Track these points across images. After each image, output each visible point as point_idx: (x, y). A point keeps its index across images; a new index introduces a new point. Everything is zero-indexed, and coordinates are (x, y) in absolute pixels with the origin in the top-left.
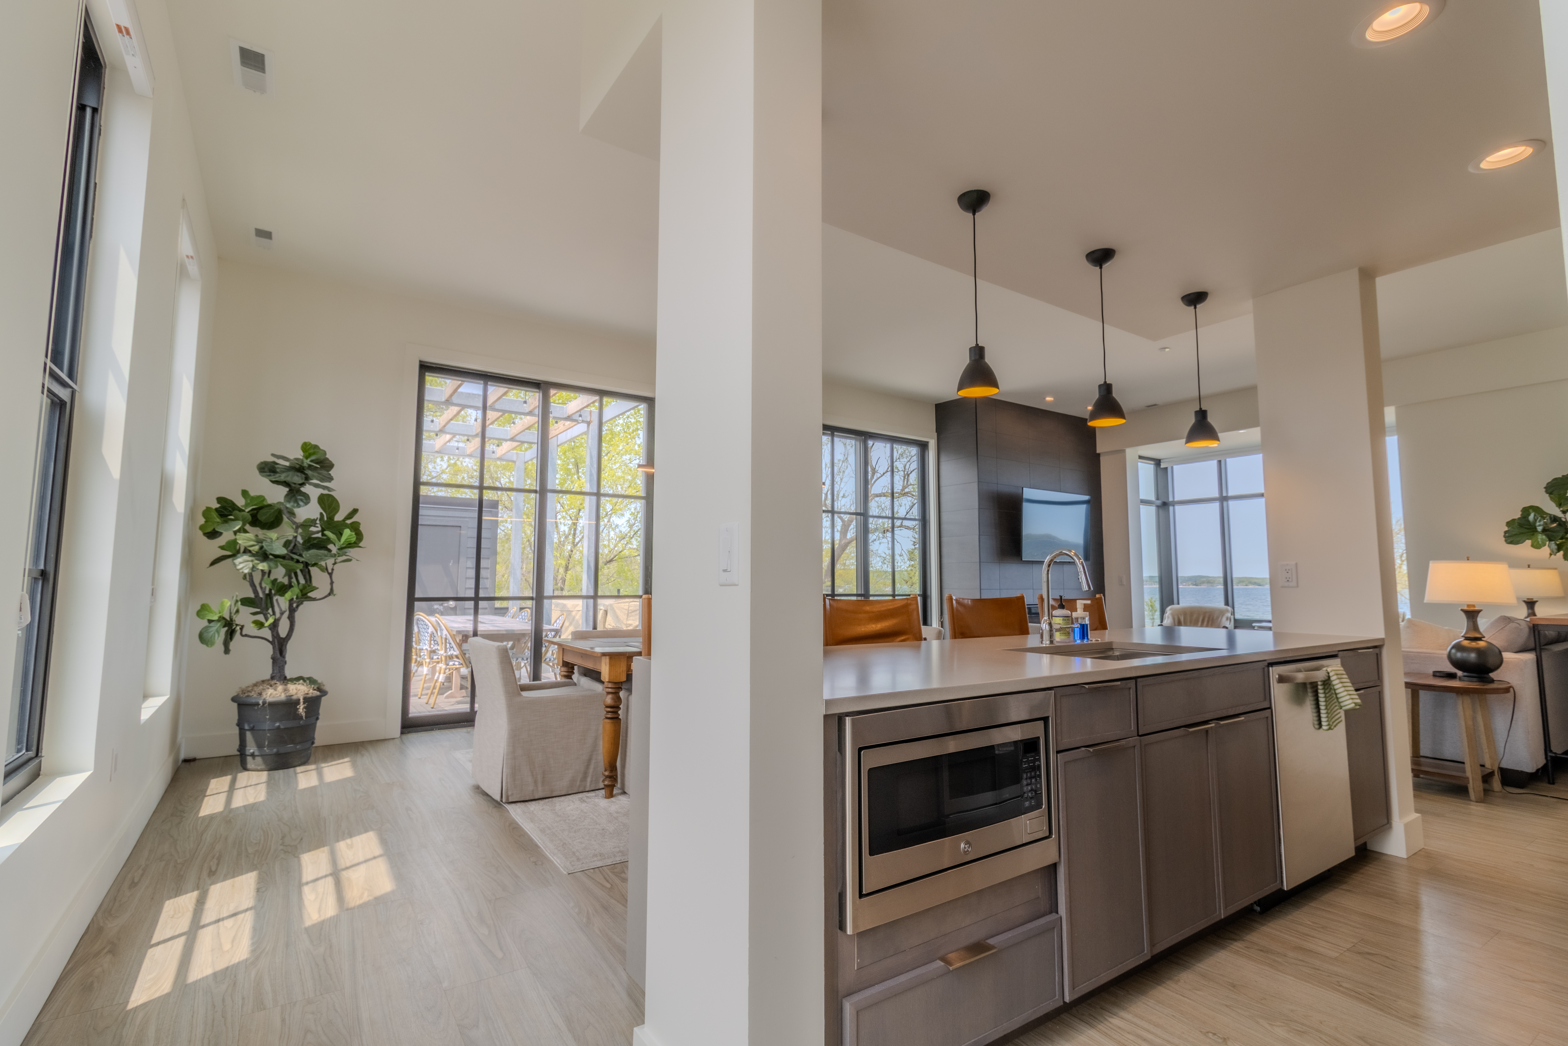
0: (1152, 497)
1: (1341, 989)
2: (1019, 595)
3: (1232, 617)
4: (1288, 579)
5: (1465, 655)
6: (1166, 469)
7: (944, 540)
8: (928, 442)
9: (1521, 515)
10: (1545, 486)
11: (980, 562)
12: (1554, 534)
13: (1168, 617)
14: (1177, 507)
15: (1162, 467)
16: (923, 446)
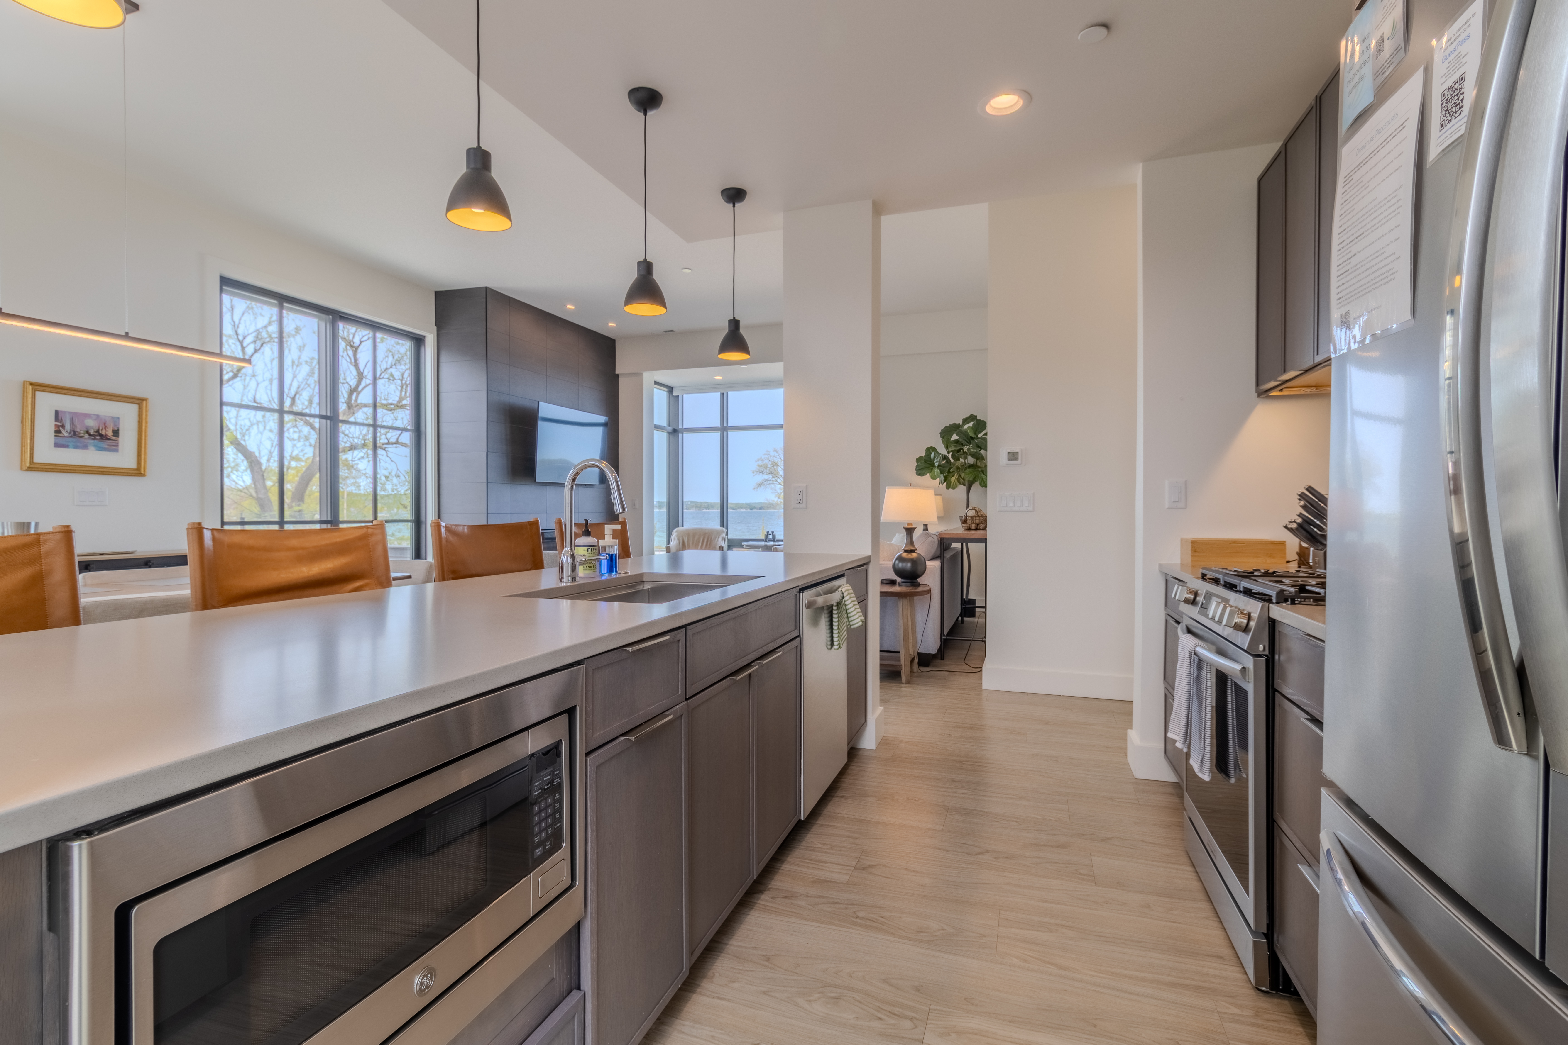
0: (664, 423)
1: (859, 921)
2: (532, 520)
3: (726, 537)
4: (799, 501)
5: (904, 564)
6: (678, 397)
7: (444, 456)
8: (424, 337)
9: (925, 453)
10: (940, 432)
11: (487, 482)
12: (944, 469)
13: (674, 539)
14: (686, 435)
15: (674, 394)
16: (418, 341)
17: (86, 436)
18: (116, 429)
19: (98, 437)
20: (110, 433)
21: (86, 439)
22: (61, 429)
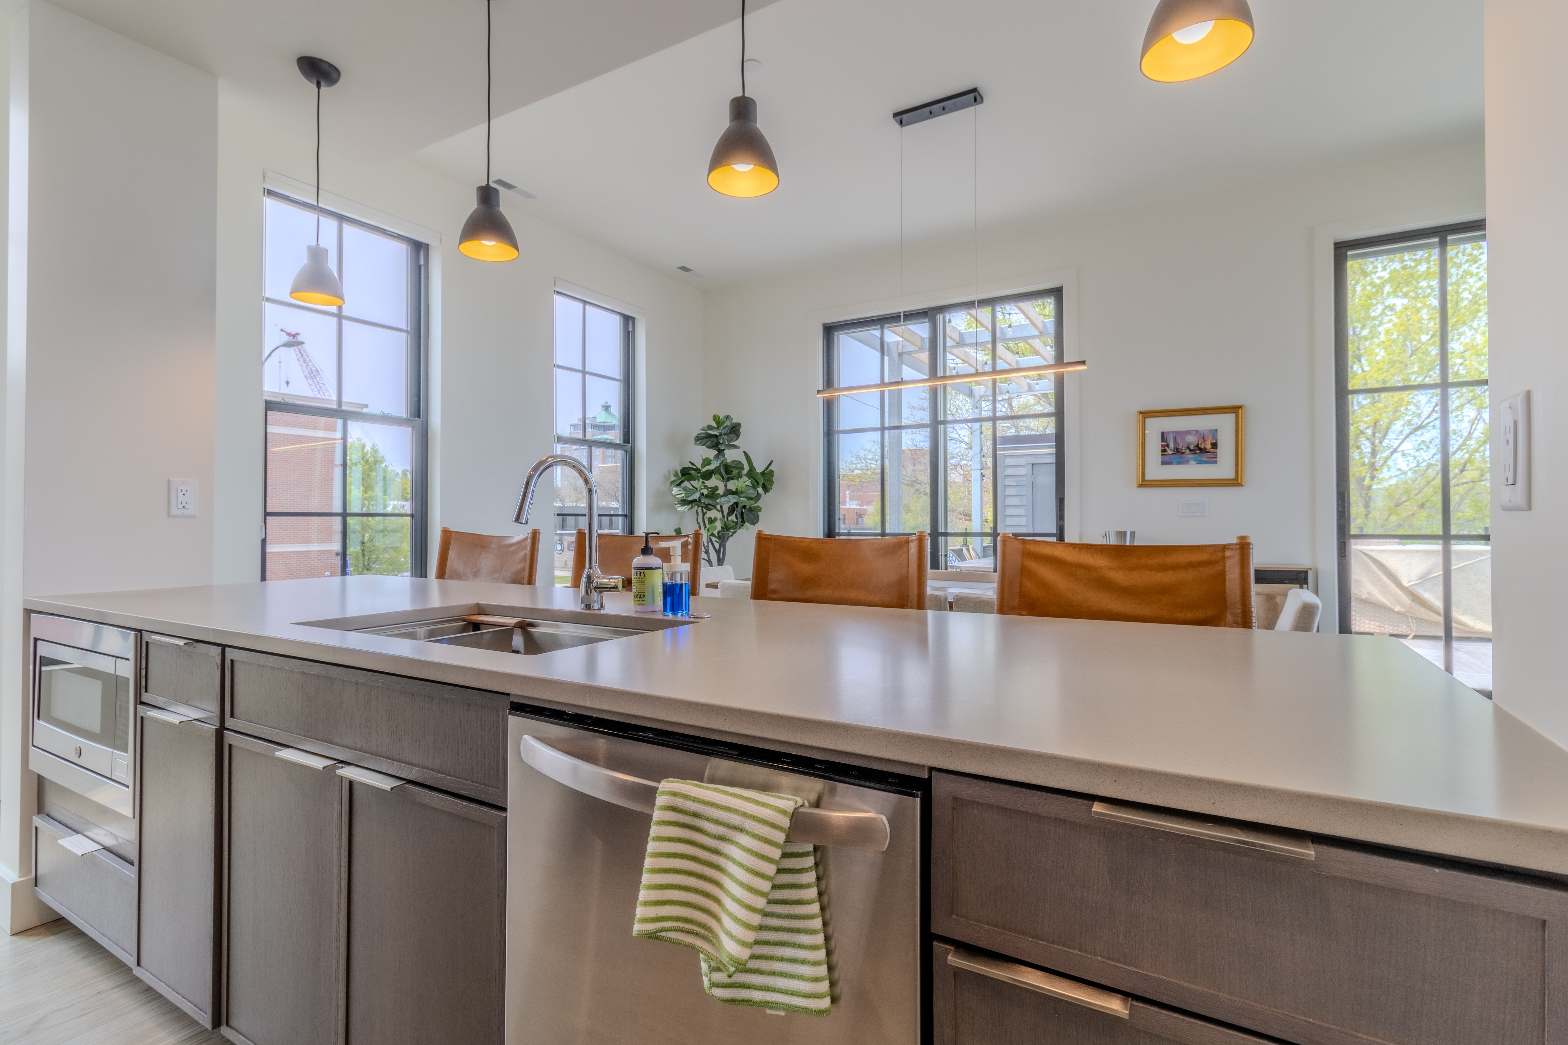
17: (1188, 451)
18: (1215, 441)
19: (1198, 452)
20: (1209, 446)
21: (1187, 454)
22: (1166, 448)
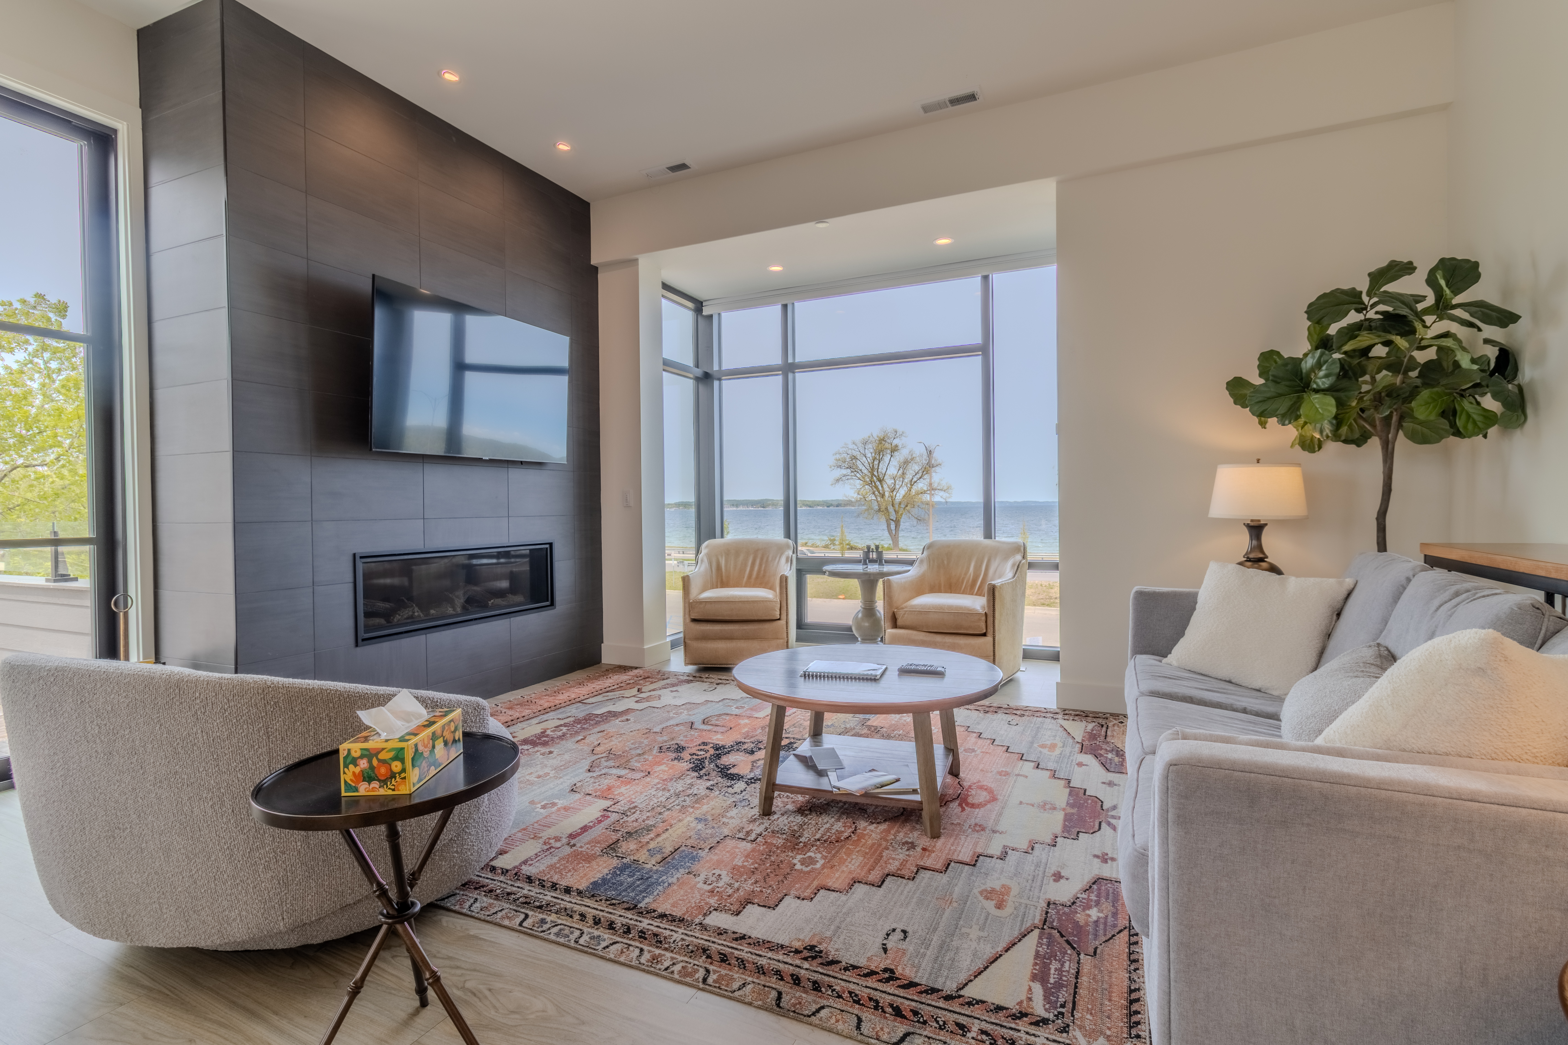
0: (688, 360)
3: (794, 556)
6: (710, 317)
8: (119, 129)
14: (725, 382)
15: (704, 313)
16: (95, 137)
